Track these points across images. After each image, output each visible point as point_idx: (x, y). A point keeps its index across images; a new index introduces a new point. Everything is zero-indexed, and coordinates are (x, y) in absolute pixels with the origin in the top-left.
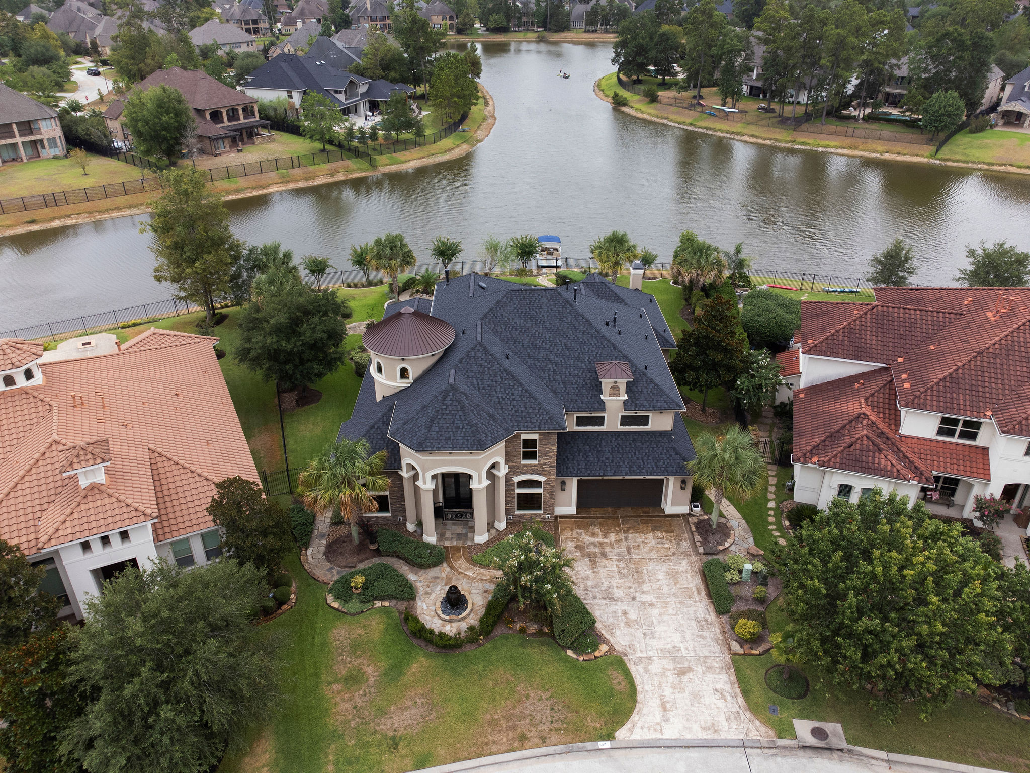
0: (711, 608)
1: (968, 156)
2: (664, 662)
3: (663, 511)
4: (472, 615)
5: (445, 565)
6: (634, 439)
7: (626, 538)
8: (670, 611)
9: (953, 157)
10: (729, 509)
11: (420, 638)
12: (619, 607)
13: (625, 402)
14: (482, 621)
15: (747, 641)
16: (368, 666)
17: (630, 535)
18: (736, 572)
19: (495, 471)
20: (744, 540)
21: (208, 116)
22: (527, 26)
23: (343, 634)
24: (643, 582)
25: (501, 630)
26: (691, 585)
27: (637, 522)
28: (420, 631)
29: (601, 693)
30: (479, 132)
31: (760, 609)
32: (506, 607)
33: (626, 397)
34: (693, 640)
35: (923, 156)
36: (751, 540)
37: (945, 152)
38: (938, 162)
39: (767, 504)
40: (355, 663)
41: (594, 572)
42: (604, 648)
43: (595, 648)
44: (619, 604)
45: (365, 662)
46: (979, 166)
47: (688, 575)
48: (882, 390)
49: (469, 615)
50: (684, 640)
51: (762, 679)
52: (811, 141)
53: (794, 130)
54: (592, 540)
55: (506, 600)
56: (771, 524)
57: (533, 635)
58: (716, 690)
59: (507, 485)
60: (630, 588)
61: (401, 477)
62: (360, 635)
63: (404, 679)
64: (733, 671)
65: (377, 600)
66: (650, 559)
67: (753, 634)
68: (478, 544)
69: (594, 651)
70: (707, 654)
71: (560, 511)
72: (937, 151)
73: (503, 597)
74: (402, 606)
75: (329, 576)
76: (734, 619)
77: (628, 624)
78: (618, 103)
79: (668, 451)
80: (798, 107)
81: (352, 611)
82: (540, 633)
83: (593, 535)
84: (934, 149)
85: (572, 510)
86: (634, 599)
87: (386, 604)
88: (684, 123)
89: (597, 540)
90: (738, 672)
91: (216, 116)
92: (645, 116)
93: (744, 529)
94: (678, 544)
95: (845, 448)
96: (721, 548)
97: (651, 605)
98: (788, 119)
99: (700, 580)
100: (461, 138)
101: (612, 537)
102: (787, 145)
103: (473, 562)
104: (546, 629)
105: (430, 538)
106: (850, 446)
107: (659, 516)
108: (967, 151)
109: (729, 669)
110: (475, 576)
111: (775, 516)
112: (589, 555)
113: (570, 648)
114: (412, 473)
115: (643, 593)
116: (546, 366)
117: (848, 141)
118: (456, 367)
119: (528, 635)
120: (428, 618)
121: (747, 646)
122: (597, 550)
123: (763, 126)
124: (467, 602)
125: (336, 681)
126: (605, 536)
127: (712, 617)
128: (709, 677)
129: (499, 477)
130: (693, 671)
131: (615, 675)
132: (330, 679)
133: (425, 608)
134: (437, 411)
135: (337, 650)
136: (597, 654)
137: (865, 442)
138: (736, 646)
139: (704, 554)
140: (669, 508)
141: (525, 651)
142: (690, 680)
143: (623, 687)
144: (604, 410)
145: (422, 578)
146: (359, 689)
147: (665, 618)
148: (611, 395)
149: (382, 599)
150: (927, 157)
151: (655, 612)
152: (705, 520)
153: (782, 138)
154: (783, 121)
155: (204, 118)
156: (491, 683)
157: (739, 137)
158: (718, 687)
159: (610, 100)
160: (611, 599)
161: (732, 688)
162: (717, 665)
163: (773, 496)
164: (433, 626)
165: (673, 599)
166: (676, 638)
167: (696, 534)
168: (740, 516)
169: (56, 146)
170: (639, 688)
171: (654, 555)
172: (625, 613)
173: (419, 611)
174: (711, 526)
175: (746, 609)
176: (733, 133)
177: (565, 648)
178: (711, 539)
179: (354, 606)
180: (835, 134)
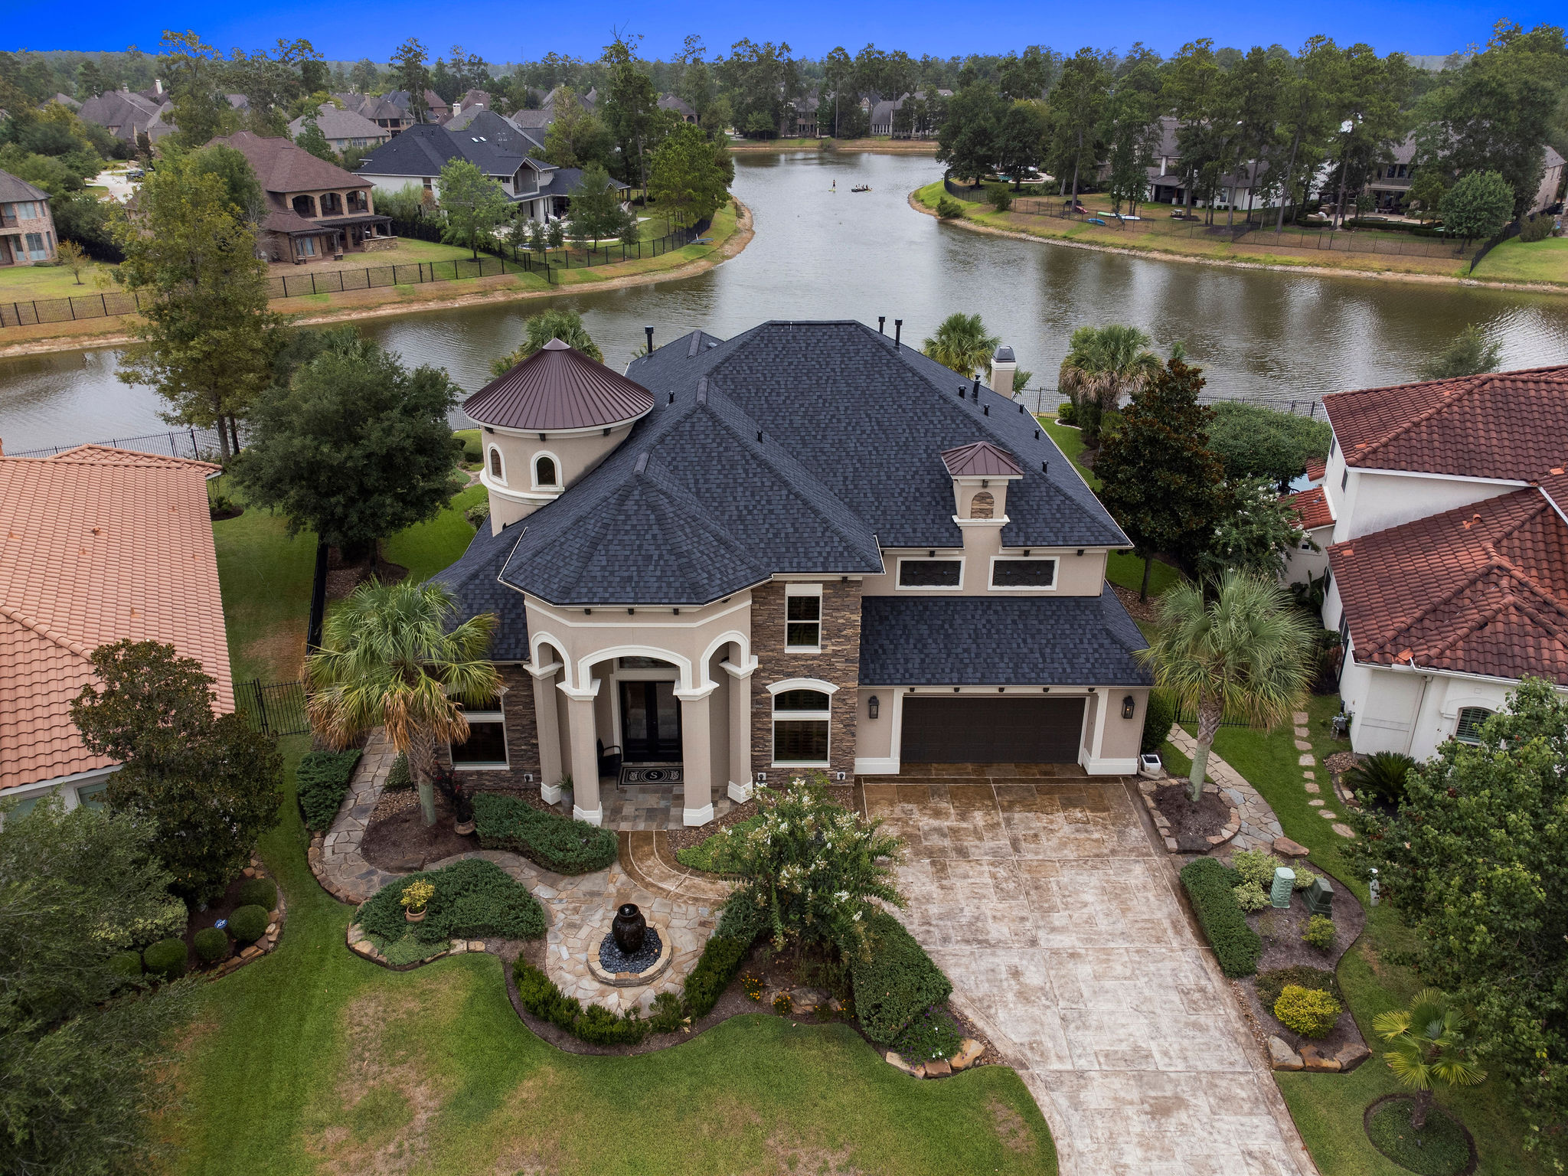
0: (1210, 965)
1: (1524, 273)
2: (1117, 1083)
3: (1083, 769)
4: (669, 973)
5: (617, 868)
6: (1022, 612)
7: (1008, 821)
8: (1119, 969)
9: (1500, 275)
10: (1221, 770)
11: (546, 1020)
12: (1002, 960)
13: (1004, 530)
14: (689, 983)
15: (1307, 1037)
16: (419, 1084)
17: (1017, 816)
18: (1257, 886)
19: (728, 667)
20: (1262, 826)
21: (290, 205)
22: (807, 132)
23: (371, 1012)
24: (1052, 909)
25: (733, 1005)
26: (1159, 915)
27: (1029, 790)
28: (546, 1003)
29: (969, 1155)
30: (727, 247)
31: (1324, 967)
32: (747, 955)
33: (1006, 519)
34: (1178, 1033)
35: (1449, 275)
36: (1276, 827)
37: (1485, 268)
38: (1475, 283)
39: (1297, 760)
40: (389, 1078)
41: (942, 887)
42: (972, 1049)
43: (953, 1047)
44: (1000, 952)
45: (413, 1075)
46: (1545, 287)
47: (1150, 895)
48: (1527, 526)
49: (662, 971)
50: (1156, 1032)
51: (1359, 1130)
52: (1262, 257)
53: (1233, 242)
54: (936, 823)
55: (747, 939)
56: (1312, 796)
57: (808, 1017)
58: (1250, 1154)
59: (754, 702)
60: (1023, 919)
61: (529, 677)
62: (410, 1013)
63: (497, 1118)
64: (1283, 1107)
65: (458, 937)
66: (1064, 862)
67: (1323, 1020)
68: (690, 828)
69: (950, 1054)
70: (1216, 1067)
71: (866, 765)
72: (1472, 267)
73: (741, 932)
74: (512, 950)
75: (362, 888)
76: (1269, 991)
77: (1024, 996)
78: (947, 215)
79: (1094, 636)
80: (1235, 215)
81: (399, 960)
82: (823, 1013)
83: (937, 814)
84: (1468, 264)
85: (891, 765)
86: (1034, 942)
87: (478, 946)
88: (1054, 237)
89: (945, 824)
90: (1296, 1109)
91: (303, 204)
92: (990, 230)
93: (1256, 805)
94: (1121, 834)
95: (1472, 630)
96: (1214, 840)
97: (1072, 955)
98: (1220, 228)
99: (1176, 905)
100: (698, 251)
101: (979, 818)
102: (1222, 263)
103: (679, 864)
104: (836, 1006)
105: (590, 813)
106: (1482, 627)
107: (1074, 780)
108: (1523, 267)
109: (1273, 1104)
110: (680, 891)
111: (1318, 780)
112: (930, 853)
113: (893, 1047)
114: (552, 668)
115: (1053, 930)
116: (838, 462)
117: (1322, 256)
118: (651, 449)
119: (797, 1018)
120: (569, 977)
121: (1308, 1050)
122: (947, 843)
123: (1181, 237)
124: (659, 944)
125: (337, 1119)
126: (963, 816)
127: (1215, 982)
128: (1228, 1122)
129: (737, 679)
130: (1187, 1107)
131: (1002, 1112)
132: (323, 1115)
133: (565, 955)
134: (606, 526)
135: (351, 1047)
136: (957, 1061)
137: (1514, 618)
138: (1281, 1049)
139: (1179, 852)
140: (1096, 762)
141: (788, 1053)
142: (1183, 1128)
143: (1023, 1141)
144: (959, 544)
145: (563, 895)
146: (388, 1141)
147: (1108, 984)
148: (975, 513)
149: (471, 935)
150: (1456, 276)
151: (1084, 970)
152: (1171, 787)
153: (1215, 253)
154: (1213, 231)
155: (284, 206)
156: (705, 1128)
157: (1143, 254)
158: (1255, 1145)
159: (933, 211)
160: (984, 943)
161: (1289, 1150)
162: (1244, 1094)
163: (1309, 746)
164: (579, 995)
165: (1120, 944)
166: (1139, 1029)
167: (1156, 813)
168: (1246, 783)
169: (41, 248)
170: (1061, 1145)
171: (1070, 853)
172: (1016, 973)
173: (550, 961)
174: (1188, 796)
175: (1290, 966)
176: (1134, 248)
177: (881, 1047)
178: (1191, 822)
179: (406, 949)
180: (1300, 245)
